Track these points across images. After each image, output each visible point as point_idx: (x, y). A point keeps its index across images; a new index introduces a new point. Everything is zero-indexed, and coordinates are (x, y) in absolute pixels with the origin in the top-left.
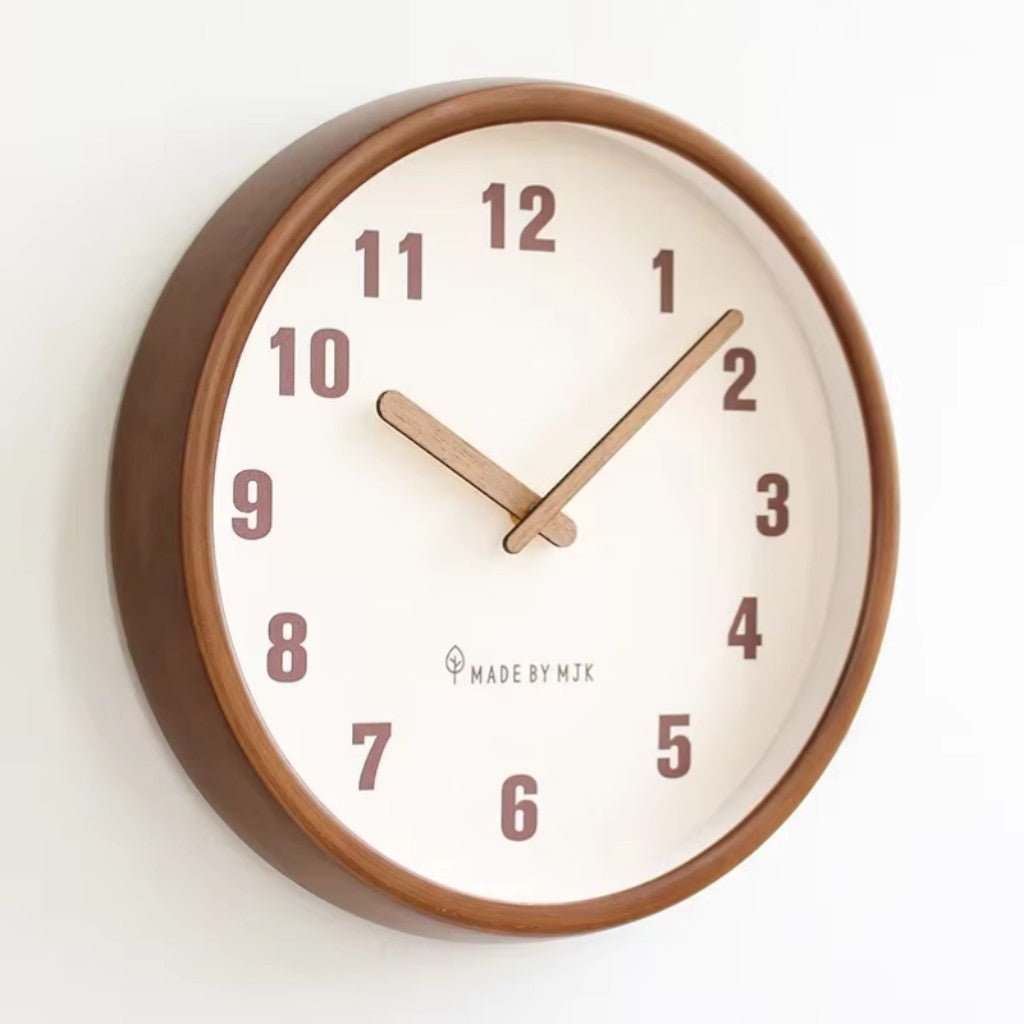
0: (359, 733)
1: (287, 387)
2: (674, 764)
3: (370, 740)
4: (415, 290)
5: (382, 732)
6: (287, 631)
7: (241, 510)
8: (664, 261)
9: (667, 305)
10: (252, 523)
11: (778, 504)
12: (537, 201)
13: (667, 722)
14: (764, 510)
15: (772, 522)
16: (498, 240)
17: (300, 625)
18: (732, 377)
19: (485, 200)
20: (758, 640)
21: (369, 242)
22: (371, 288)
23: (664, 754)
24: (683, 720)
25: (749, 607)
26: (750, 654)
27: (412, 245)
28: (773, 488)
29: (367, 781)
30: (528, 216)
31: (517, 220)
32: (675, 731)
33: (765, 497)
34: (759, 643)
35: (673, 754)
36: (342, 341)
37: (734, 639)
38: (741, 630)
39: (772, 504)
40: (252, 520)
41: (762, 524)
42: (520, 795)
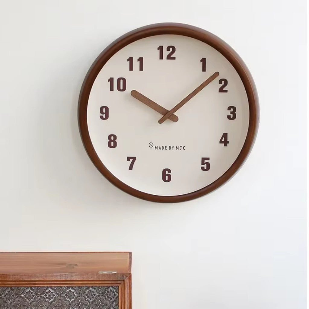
0: (129, 159)
1: (112, 89)
2: (205, 168)
3: (131, 160)
4: (141, 69)
5: (134, 159)
6: (112, 138)
7: (102, 114)
8: (204, 61)
9: (204, 70)
10: (104, 117)
11: (234, 113)
12: (171, 49)
13: (203, 159)
14: (229, 114)
15: (232, 117)
16: (161, 57)
17: (115, 137)
18: (221, 85)
19: (158, 49)
20: (228, 142)
21: (131, 60)
22: (131, 69)
23: (203, 166)
24: (208, 159)
25: (225, 135)
26: (225, 145)
27: (141, 60)
28: (232, 110)
29: (131, 168)
30: (169, 52)
31: (166, 53)
32: (206, 161)
33: (229, 111)
34: (228, 143)
35: (205, 166)
36: (124, 80)
37: (221, 142)
38: (223, 140)
39: (231, 113)
40: (104, 116)
41: (229, 117)
42: (167, 172)
